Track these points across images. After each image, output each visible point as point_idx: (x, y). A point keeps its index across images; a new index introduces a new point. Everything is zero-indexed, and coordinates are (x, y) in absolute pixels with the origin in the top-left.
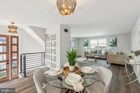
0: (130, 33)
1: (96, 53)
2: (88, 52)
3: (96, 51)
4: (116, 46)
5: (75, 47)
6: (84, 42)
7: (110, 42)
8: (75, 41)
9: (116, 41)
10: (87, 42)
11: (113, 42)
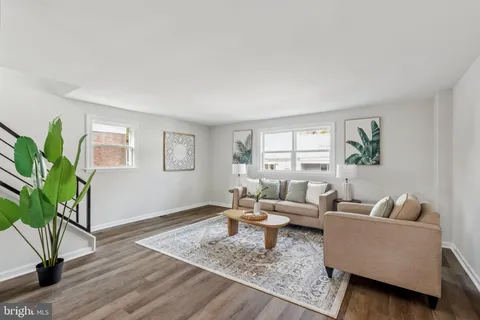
0: (449, 92)
1: (282, 197)
2: (245, 190)
3: (284, 187)
4: (378, 163)
5: (192, 167)
6: (235, 145)
7: (349, 142)
8: (192, 138)
9: (375, 139)
10: (247, 143)
11: (360, 142)
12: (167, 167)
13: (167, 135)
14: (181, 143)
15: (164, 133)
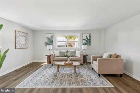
0: (105, 29)
4: (90, 45)
5: (27, 47)
6: (46, 38)
7: (84, 39)
8: (27, 35)
9: (90, 39)
10: (51, 38)
11: (86, 39)
12: (17, 47)
13: (17, 32)
14: (23, 36)
15: (15, 31)
